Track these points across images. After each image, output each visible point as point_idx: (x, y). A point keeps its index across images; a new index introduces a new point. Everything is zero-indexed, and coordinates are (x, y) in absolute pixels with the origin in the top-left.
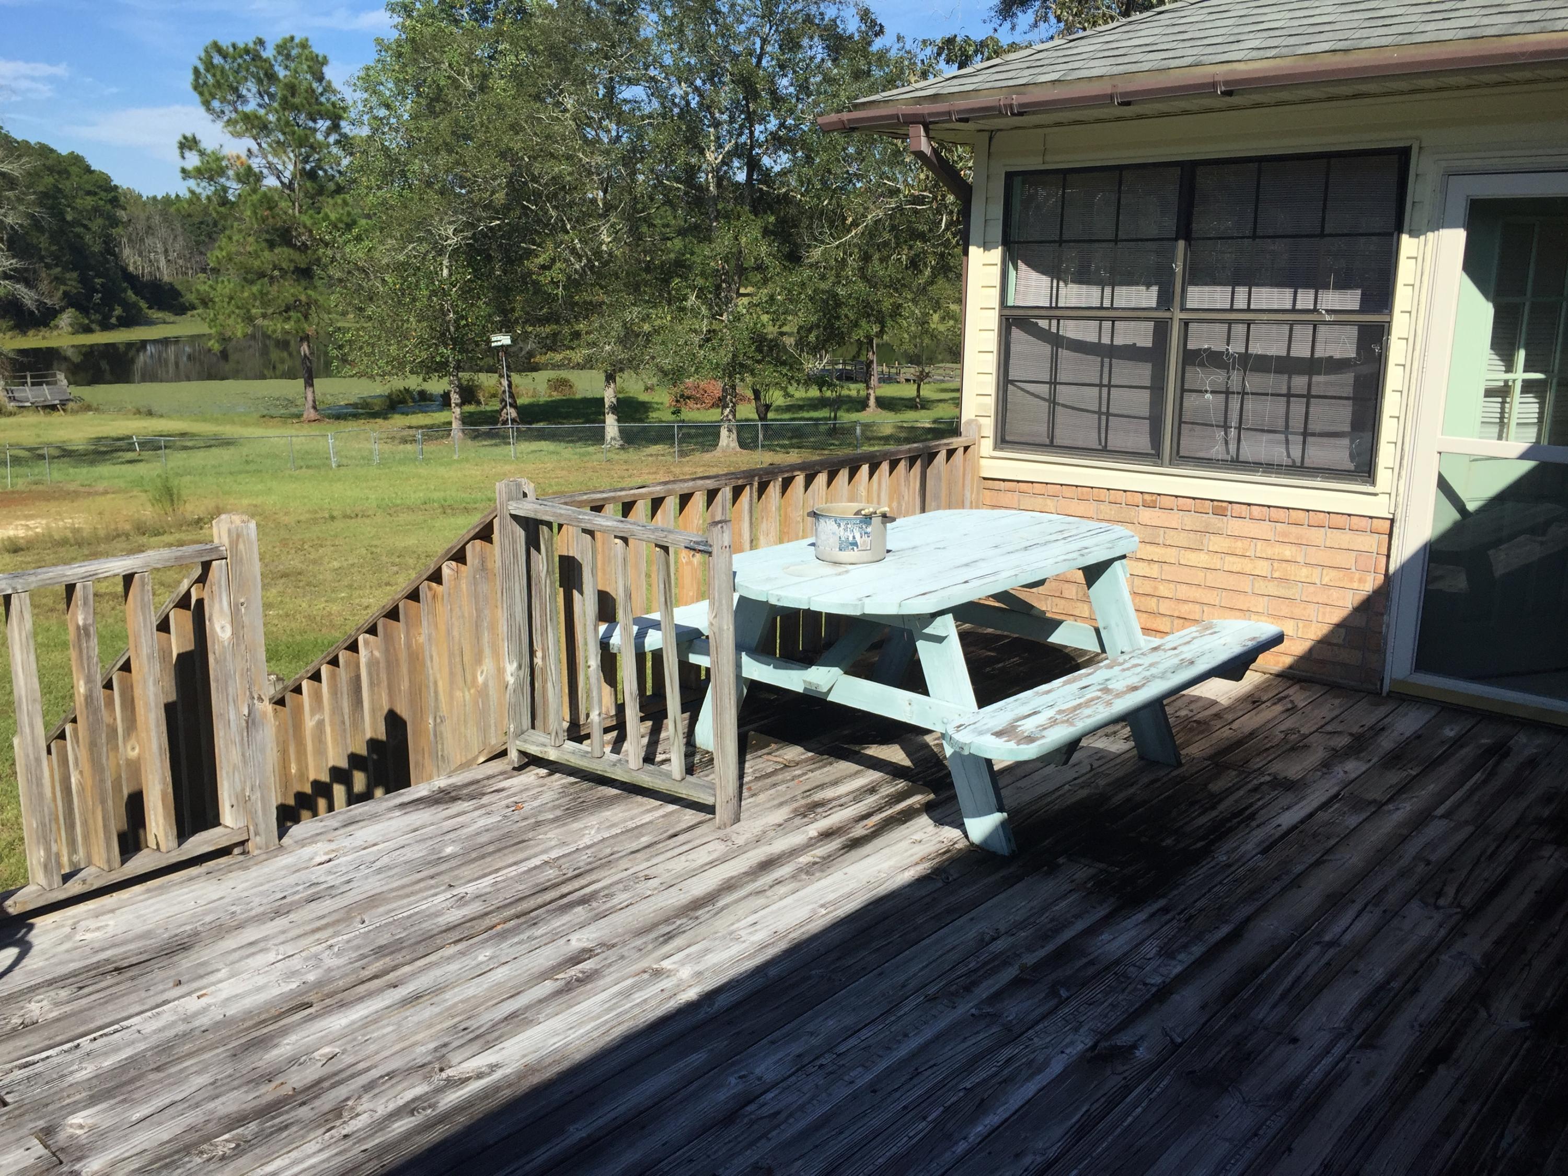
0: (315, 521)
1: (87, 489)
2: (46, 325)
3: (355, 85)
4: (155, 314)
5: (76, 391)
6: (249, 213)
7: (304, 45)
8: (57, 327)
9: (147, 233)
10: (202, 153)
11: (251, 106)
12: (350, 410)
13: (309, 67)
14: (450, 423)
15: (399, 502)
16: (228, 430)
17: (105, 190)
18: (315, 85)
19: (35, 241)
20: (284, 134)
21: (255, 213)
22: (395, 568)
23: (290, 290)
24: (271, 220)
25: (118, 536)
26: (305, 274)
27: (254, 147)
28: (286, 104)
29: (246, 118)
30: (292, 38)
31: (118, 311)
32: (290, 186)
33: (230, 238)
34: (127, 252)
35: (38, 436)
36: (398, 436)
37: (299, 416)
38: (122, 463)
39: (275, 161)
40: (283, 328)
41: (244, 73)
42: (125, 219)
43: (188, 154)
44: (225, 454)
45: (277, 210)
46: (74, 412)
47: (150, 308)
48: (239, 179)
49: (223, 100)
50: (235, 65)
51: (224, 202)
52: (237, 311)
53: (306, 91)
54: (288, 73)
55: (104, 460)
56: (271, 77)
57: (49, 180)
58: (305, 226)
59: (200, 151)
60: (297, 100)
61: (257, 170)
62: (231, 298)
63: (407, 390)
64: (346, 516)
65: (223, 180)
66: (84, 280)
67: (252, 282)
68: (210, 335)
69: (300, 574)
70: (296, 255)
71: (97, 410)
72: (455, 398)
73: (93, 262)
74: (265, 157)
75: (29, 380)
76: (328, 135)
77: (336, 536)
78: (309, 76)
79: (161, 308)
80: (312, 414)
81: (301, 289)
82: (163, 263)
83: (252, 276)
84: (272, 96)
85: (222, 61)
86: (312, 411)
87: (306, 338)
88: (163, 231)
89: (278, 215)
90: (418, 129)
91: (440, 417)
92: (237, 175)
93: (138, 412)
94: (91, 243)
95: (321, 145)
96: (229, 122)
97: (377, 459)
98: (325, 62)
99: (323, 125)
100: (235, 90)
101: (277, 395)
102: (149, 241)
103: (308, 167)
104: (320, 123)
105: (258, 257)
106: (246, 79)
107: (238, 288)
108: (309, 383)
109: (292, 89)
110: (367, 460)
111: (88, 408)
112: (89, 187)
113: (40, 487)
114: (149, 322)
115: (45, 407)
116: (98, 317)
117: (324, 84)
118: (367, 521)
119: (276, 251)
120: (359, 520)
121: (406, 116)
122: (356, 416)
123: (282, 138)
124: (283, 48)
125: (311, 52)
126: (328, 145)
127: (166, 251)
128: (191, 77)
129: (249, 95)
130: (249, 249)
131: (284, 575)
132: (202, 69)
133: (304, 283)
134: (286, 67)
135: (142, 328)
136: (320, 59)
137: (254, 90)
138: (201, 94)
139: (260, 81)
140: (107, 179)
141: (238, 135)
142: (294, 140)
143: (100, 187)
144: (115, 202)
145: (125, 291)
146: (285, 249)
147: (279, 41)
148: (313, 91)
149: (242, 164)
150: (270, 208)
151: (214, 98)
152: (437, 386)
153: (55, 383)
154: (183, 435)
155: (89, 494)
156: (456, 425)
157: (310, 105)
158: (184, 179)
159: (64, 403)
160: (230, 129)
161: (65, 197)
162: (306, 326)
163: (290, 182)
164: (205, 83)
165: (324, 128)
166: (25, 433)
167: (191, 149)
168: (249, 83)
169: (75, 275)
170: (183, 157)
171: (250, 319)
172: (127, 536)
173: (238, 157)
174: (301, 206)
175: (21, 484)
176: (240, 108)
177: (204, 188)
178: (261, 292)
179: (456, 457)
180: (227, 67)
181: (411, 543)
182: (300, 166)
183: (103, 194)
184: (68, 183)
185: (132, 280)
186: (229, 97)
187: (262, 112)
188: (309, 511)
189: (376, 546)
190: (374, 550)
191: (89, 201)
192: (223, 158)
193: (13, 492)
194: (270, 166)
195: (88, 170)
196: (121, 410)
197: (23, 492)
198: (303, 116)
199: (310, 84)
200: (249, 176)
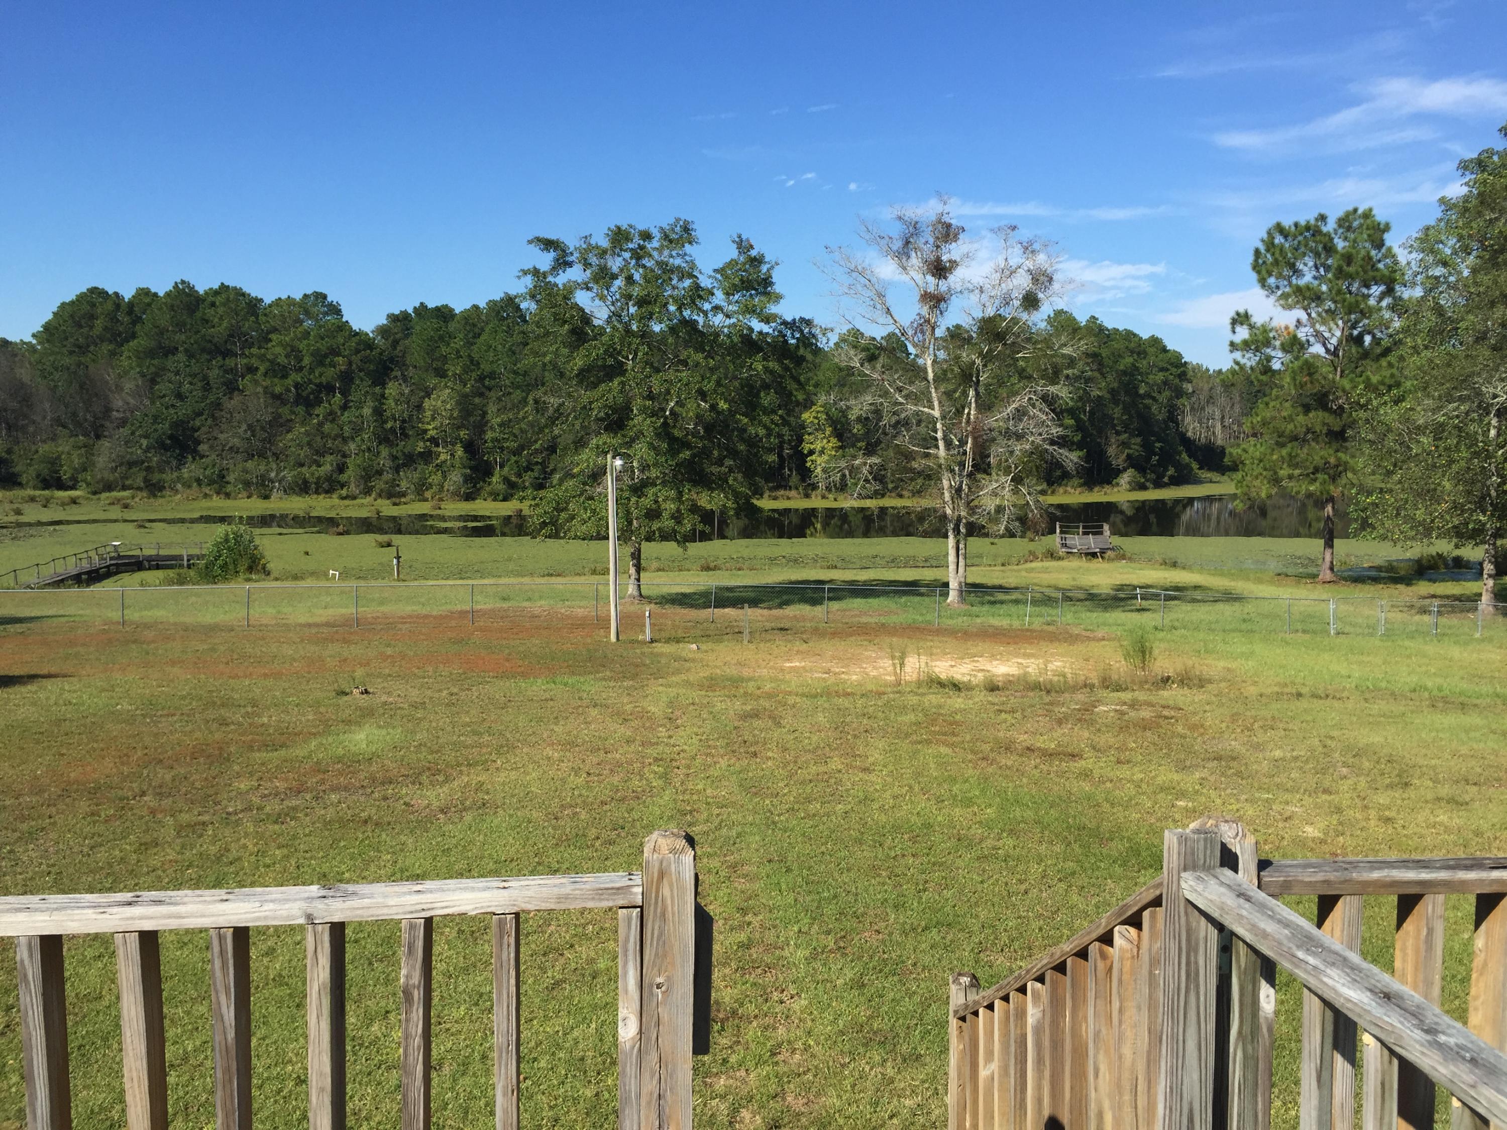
0: (1278, 696)
1: (1088, 634)
2: (1109, 483)
3: (1411, 246)
4: (1205, 474)
5: (1117, 540)
6: (1288, 380)
7: (1367, 215)
8: (1118, 484)
9: (1208, 402)
10: (1252, 327)
11: (1307, 278)
12: (1373, 573)
13: (1369, 236)
14: (1480, 595)
15: (1383, 685)
16: (1239, 586)
17: (1176, 367)
18: (1373, 253)
19: (1111, 412)
20: (1335, 302)
21: (1294, 379)
22: (1345, 771)
23: (1321, 453)
24: (1309, 385)
25: (1085, 686)
26: (1338, 437)
27: (1303, 316)
28: (1340, 273)
29: (1298, 290)
30: (1355, 210)
31: (1171, 471)
32: (1335, 353)
33: (1267, 404)
34: (1188, 419)
35: (1074, 579)
36: (1418, 605)
37: (1314, 576)
38: (1132, 611)
39: (1322, 328)
40: (1307, 490)
41: (1303, 249)
42: (1190, 390)
43: (1238, 329)
44: (1226, 609)
45: (1316, 376)
46: (1110, 560)
47: (1200, 469)
48: (1284, 348)
49: (1280, 276)
50: (1296, 242)
51: (1267, 370)
52: (1264, 473)
53: (1363, 259)
54: (1347, 244)
55: (1118, 607)
56: (1329, 249)
57: (1129, 360)
58: (1344, 390)
59: (1250, 325)
60: (1351, 269)
61: (1304, 339)
62: (1261, 461)
63: (1440, 556)
64: (1315, 696)
65: (1268, 350)
66: (1147, 446)
67: (1282, 445)
68: (1235, 495)
69: (1234, 759)
70: (1330, 419)
71: (1130, 559)
72: (1489, 568)
73: (1156, 429)
74: (1313, 326)
75: (1081, 530)
76: (1381, 299)
77: (1293, 718)
78: (1368, 245)
79: (1210, 469)
80: (1328, 575)
81: (1331, 451)
82: (1218, 429)
83: (1283, 439)
84: (1327, 268)
85: (1283, 241)
86: (1328, 572)
87: (1331, 499)
88: (1223, 400)
89: (1317, 380)
90: (1476, 284)
91: (1469, 587)
92: (1282, 344)
93: (1164, 563)
94: (1156, 412)
95: (1371, 310)
96: (1285, 296)
97: (1381, 630)
98: (1387, 228)
99: (1376, 290)
100: (1292, 266)
101: (1298, 554)
102: (1209, 409)
103: (1355, 333)
104: (1374, 288)
105: (1292, 420)
106: (1304, 254)
107: (1269, 451)
108: (1329, 544)
109: (1348, 258)
110: (1371, 630)
111: (1123, 557)
112: (1161, 364)
113: (1051, 628)
114: (1197, 481)
115: (1087, 554)
116: (1153, 476)
117: (1384, 250)
118: (1336, 704)
119: (1311, 415)
120: (1328, 702)
121: (1466, 273)
122: (1375, 580)
123: (1333, 306)
124: (1345, 222)
125: (1373, 222)
126: (1380, 309)
127: (1223, 417)
128: (1251, 258)
129: (1305, 269)
130: (1284, 414)
131: (1219, 758)
132: (1262, 249)
133: (1335, 445)
134: (1346, 239)
135: (1190, 486)
136: (1382, 226)
137: (1311, 264)
138: (1259, 272)
139: (1317, 255)
140: (1179, 356)
141: (1290, 307)
142: (1343, 307)
143: (1172, 364)
144: (1183, 376)
145: (1180, 453)
146: (1320, 413)
147: (1340, 213)
148: (1370, 258)
149: (1289, 333)
150: (1310, 374)
151: (1270, 275)
152: (1473, 553)
153: (1101, 533)
154: (1196, 587)
155: (1088, 638)
156: (1486, 598)
157: (1365, 272)
158: (1231, 352)
159: (1103, 552)
160: (1282, 302)
161: (1141, 374)
162: (1332, 487)
163: (1336, 348)
164: (1264, 262)
165: (1377, 293)
166: (1064, 576)
167: (1242, 324)
168: (1306, 258)
169: (1138, 440)
170: (1234, 332)
171: (1276, 481)
172: (1092, 687)
173: (1287, 328)
174: (1342, 372)
175: (1037, 623)
176: (1294, 281)
177: (1249, 359)
178: (1290, 455)
179: (1477, 635)
180: (1287, 245)
181: (1377, 739)
182: (1346, 333)
183: (1174, 370)
184: (1145, 362)
185: (1188, 443)
186: (1285, 273)
187: (1316, 283)
188: (1278, 684)
189: (1332, 738)
190: (1329, 742)
191: (1160, 376)
192: (1271, 330)
193: (1027, 630)
194: (1318, 335)
195: (1164, 350)
196: (1150, 560)
197: (1035, 631)
198: (1356, 285)
199: (1368, 253)
200: (1294, 345)
